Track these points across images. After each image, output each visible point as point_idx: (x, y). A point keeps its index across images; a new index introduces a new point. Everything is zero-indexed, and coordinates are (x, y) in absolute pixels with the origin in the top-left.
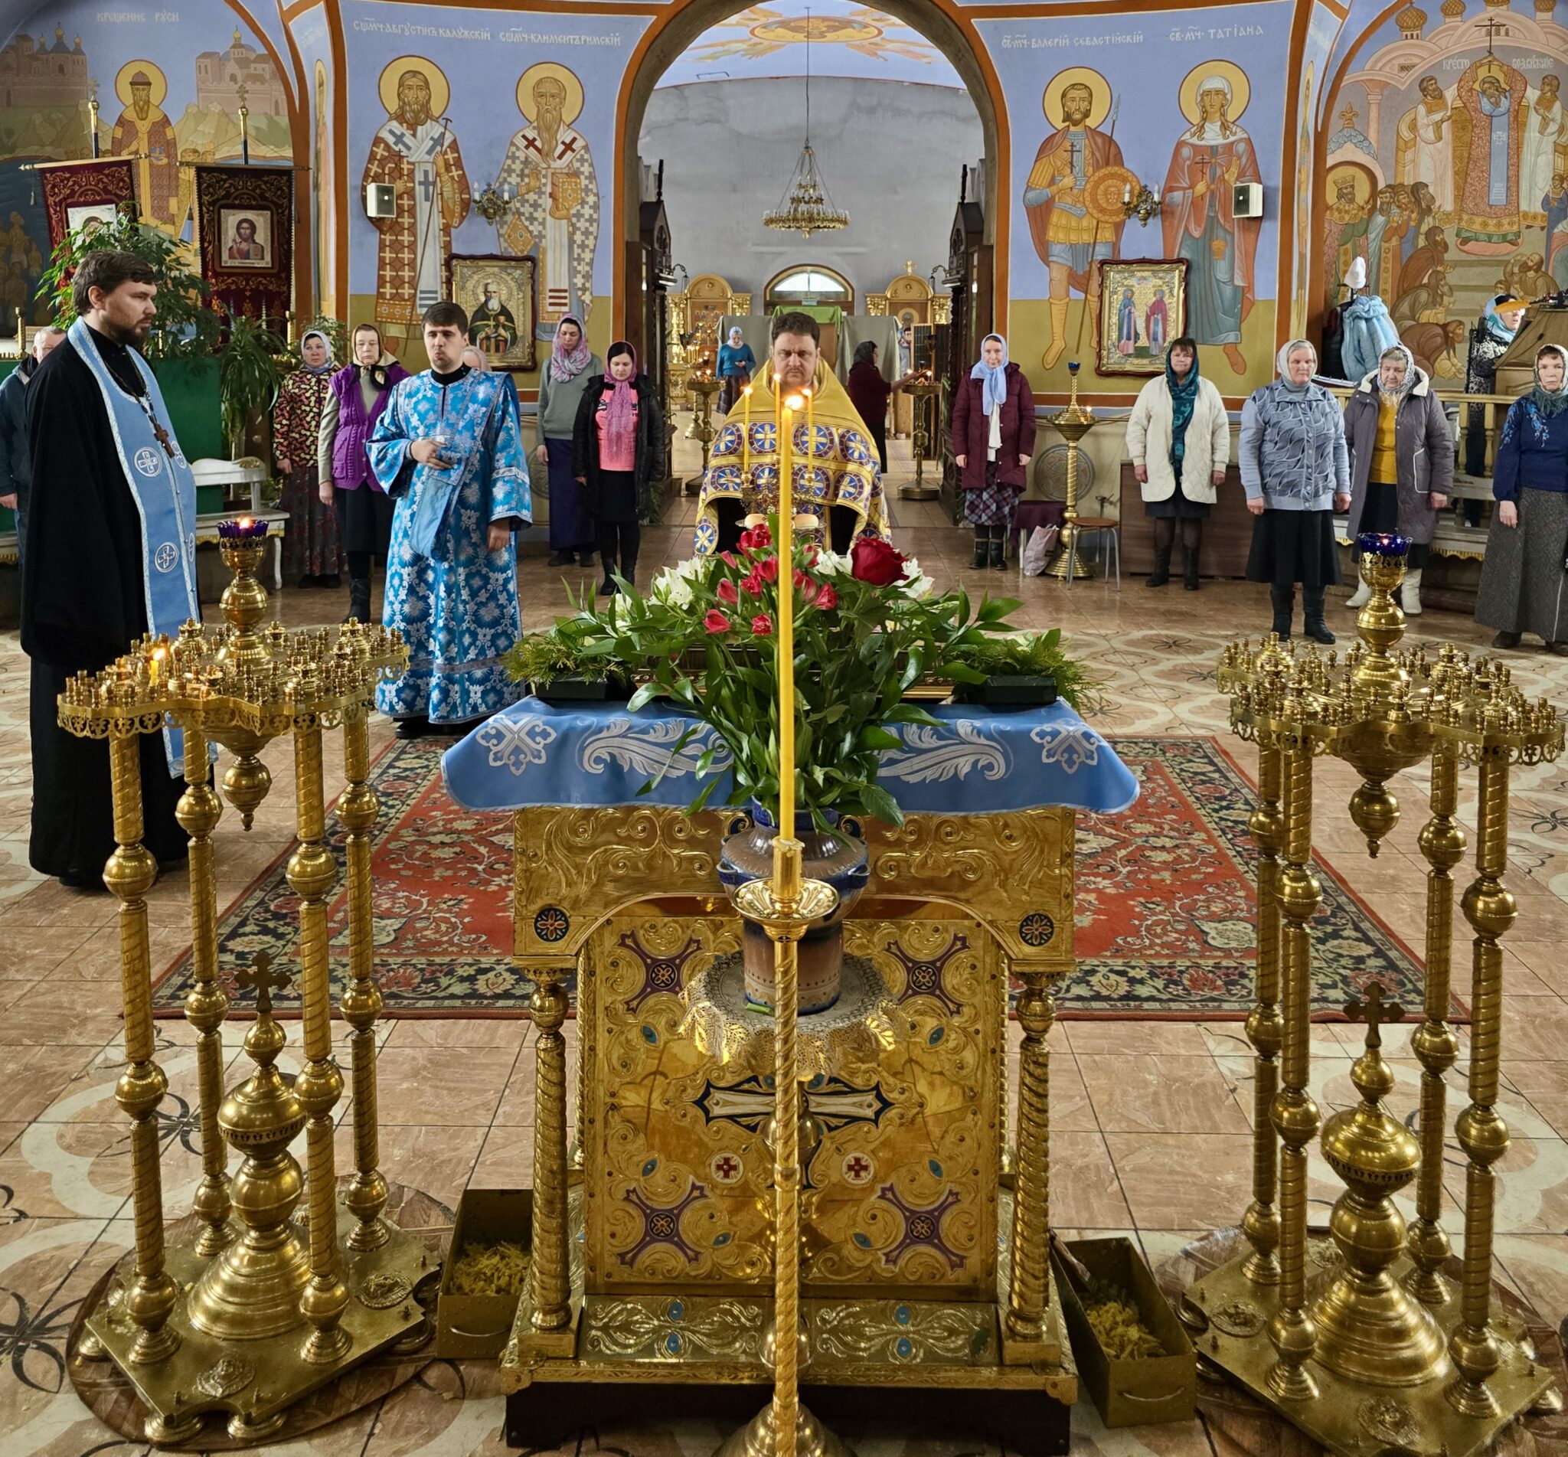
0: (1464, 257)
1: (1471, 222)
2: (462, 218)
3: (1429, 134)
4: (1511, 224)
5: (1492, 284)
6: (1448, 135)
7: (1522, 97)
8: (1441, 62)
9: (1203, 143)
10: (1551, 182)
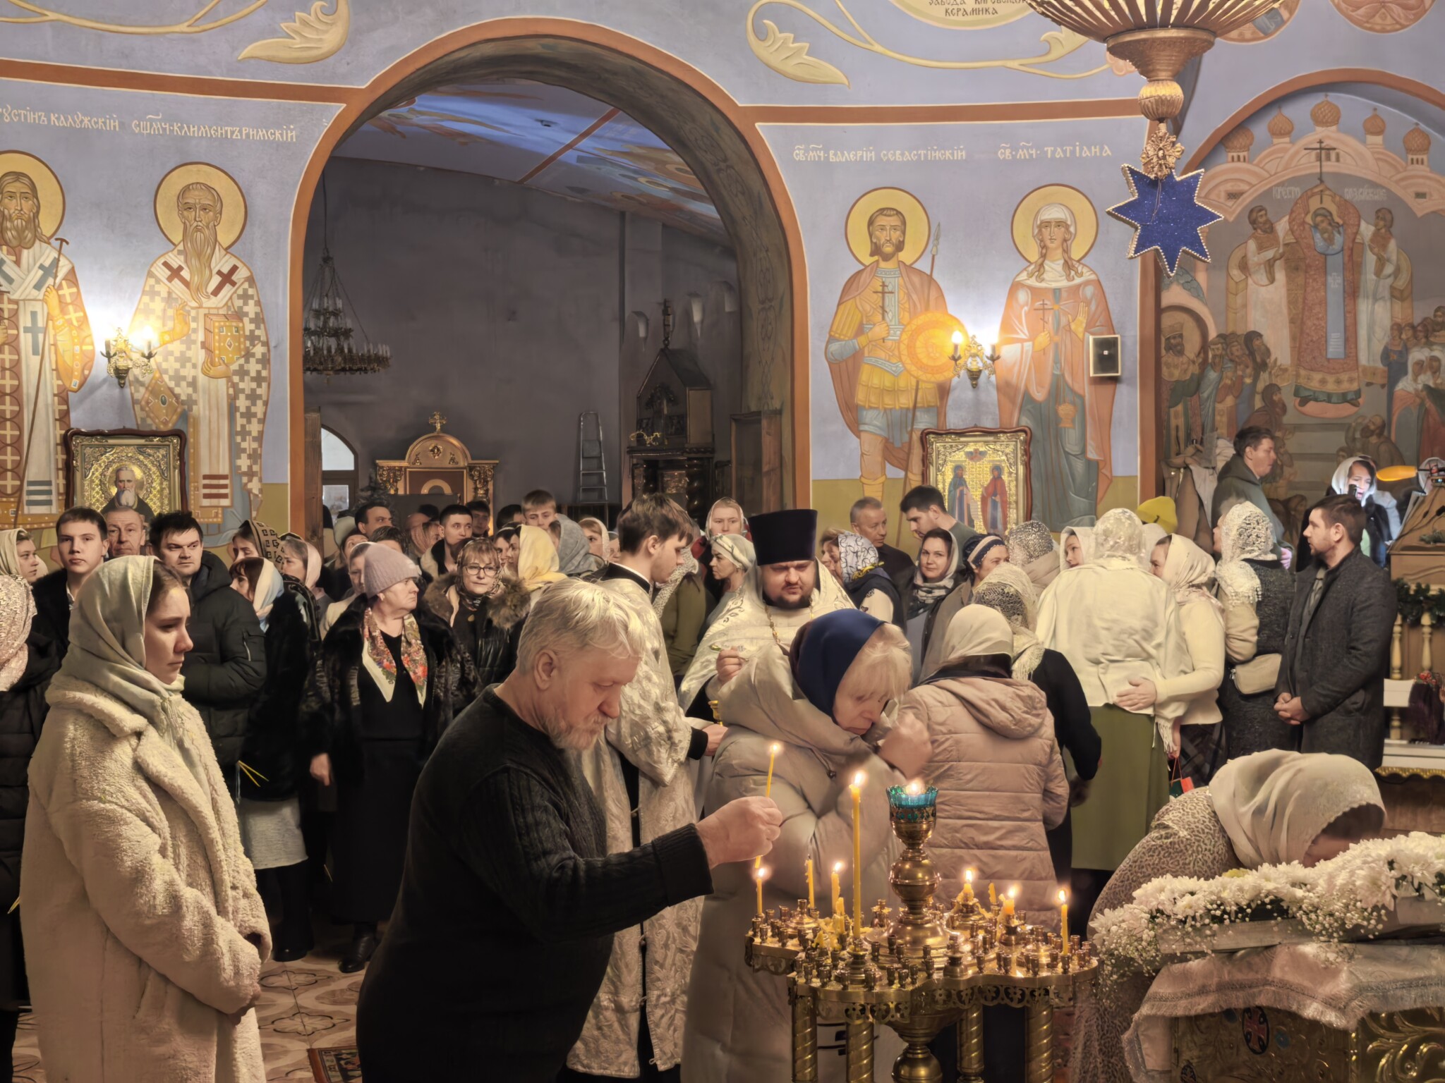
0: (1304, 419)
1: (1309, 378)
2: (84, 378)
3: (1260, 275)
5: (1334, 451)
6: (1280, 276)
7: (1357, 233)
8: (1270, 191)
9: (1043, 285)
10: (1389, 332)
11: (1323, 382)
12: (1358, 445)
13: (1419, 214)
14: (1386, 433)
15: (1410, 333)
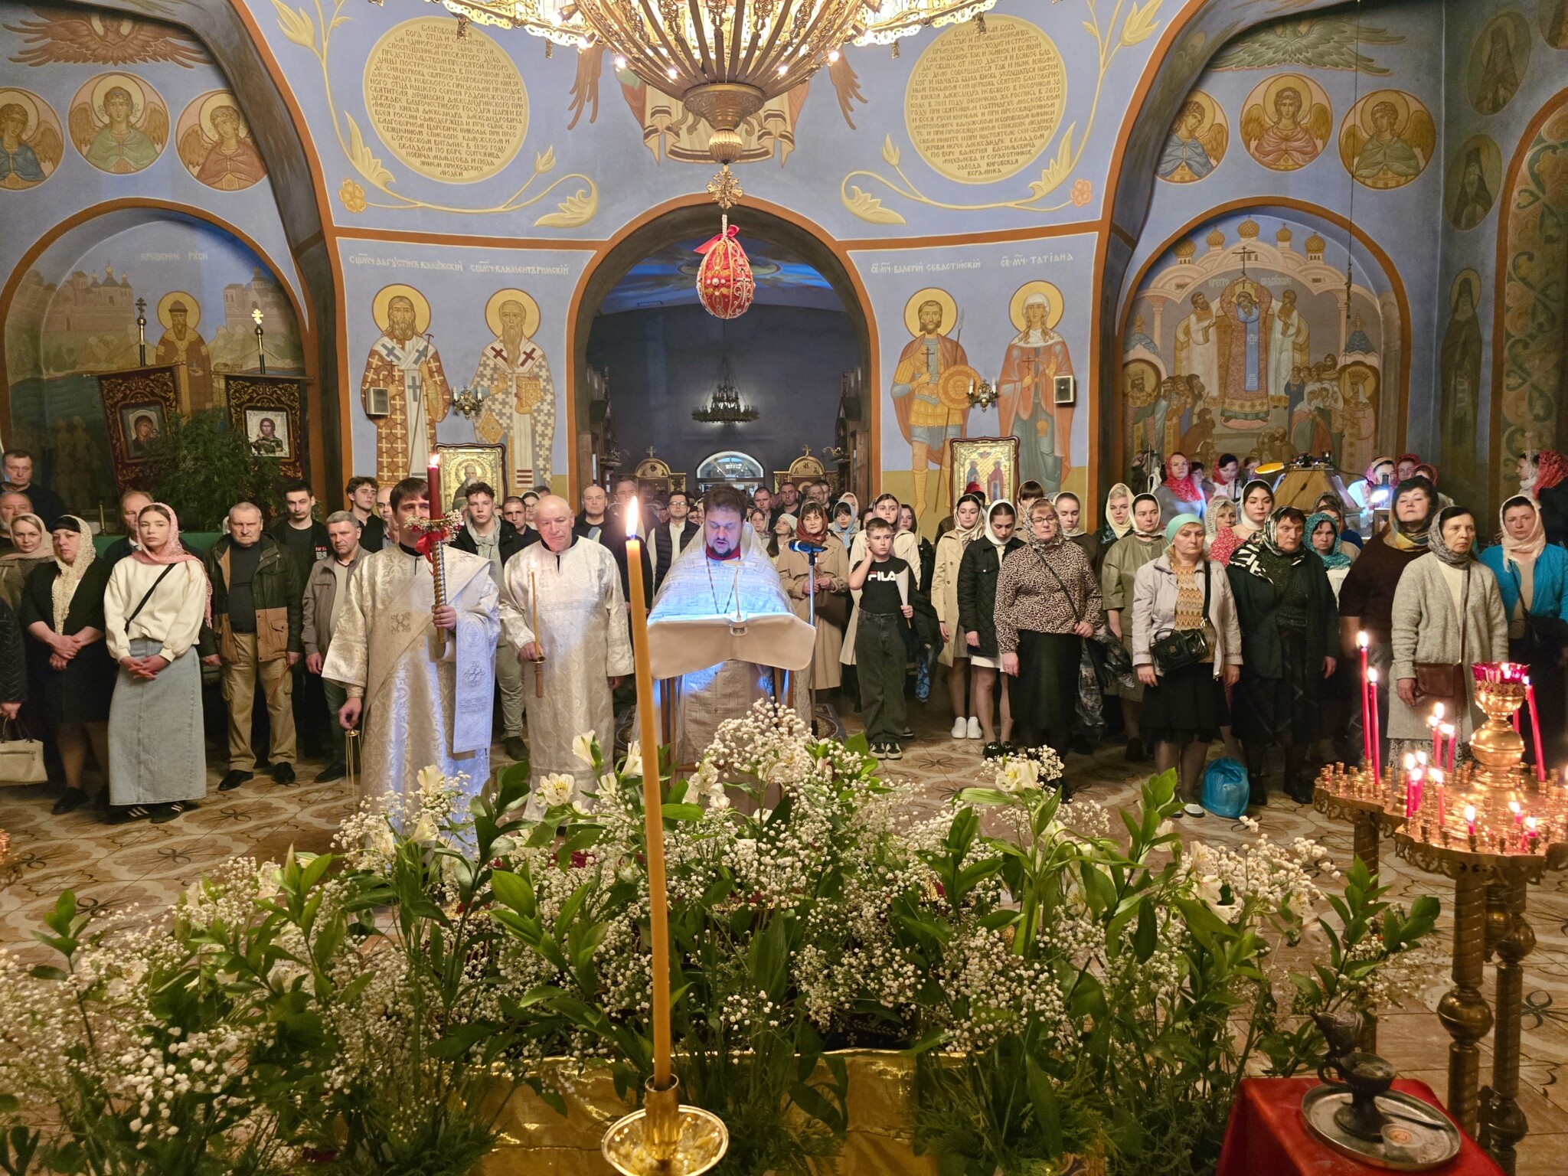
0: (1227, 431)
1: (1232, 404)
2: (445, 414)
3: (1199, 337)
4: (1262, 404)
5: (1249, 451)
6: (1213, 338)
7: (1269, 308)
8: (1206, 282)
9: (1029, 346)
10: (1291, 373)
11: (1242, 406)
13: (1316, 293)
14: (1286, 439)
15: (1306, 373)
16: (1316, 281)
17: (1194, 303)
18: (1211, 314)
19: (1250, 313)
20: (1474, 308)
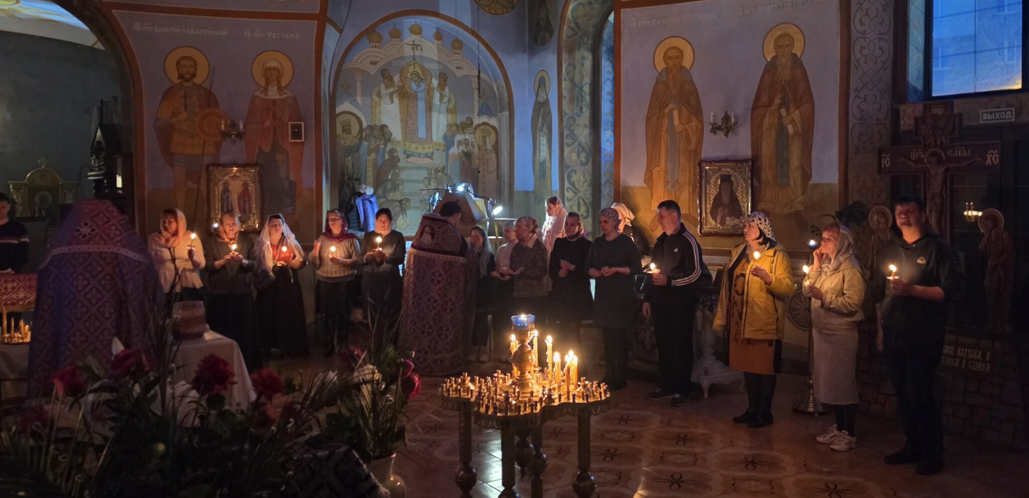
0: (408, 164)
1: (410, 146)
3: (387, 99)
5: (422, 178)
6: (396, 100)
7: (431, 83)
8: (391, 61)
9: (268, 97)
10: (446, 127)
11: (417, 148)
12: (433, 176)
13: (459, 76)
14: (445, 171)
15: (456, 128)
16: (458, 68)
17: (383, 75)
18: (395, 85)
19: (419, 86)
20: (547, 96)
